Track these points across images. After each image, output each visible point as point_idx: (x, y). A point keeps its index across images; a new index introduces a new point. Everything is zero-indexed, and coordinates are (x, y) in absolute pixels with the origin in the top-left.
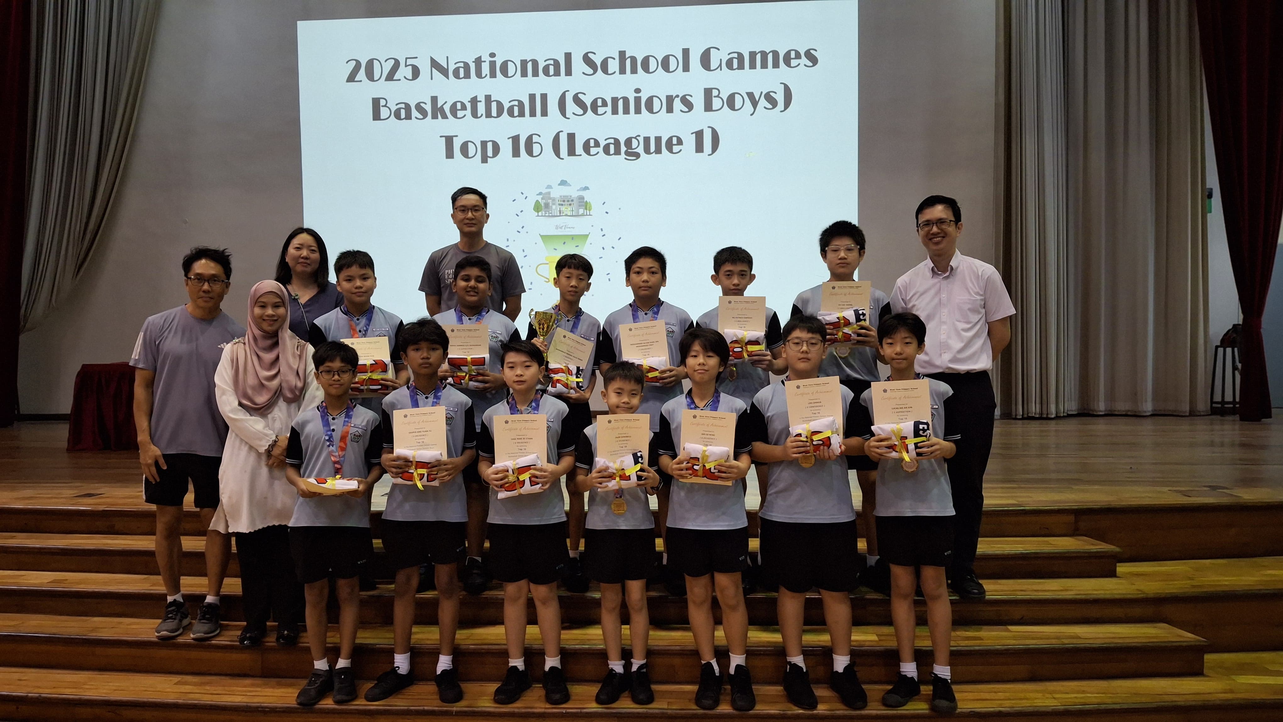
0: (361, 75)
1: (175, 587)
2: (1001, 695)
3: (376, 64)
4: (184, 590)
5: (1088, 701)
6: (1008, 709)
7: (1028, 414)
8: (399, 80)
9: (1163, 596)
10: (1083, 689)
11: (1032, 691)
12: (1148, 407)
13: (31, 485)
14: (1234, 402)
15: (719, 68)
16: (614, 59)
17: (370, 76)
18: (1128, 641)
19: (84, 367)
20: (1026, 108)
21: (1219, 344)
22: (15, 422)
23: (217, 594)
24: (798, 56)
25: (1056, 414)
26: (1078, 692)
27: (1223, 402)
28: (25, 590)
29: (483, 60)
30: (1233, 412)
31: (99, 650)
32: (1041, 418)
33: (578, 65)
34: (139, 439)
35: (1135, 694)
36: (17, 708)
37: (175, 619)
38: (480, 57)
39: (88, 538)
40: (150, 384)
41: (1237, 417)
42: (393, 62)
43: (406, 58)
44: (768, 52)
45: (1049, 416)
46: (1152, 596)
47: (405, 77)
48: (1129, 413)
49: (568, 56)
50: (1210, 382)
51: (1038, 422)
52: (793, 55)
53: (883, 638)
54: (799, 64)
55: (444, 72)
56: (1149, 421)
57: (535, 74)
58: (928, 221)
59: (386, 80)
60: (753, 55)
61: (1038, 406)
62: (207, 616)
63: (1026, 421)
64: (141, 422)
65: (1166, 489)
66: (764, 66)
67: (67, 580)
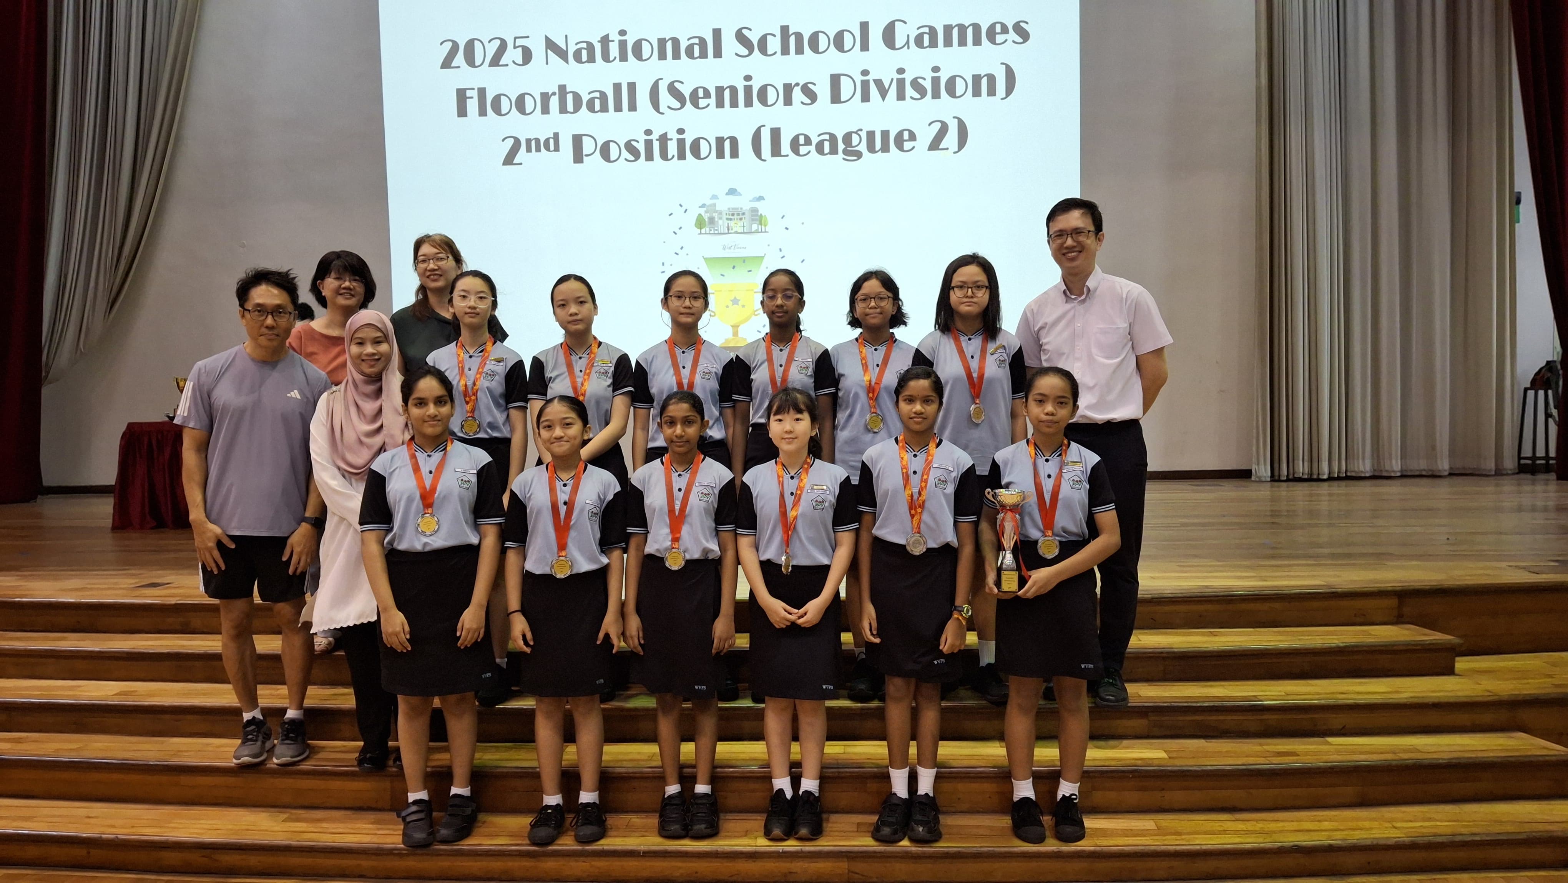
0: (460, 59)
1: (251, 700)
2: (1326, 825)
3: (478, 46)
4: (263, 702)
5: (1438, 831)
6: (1340, 842)
7: (1294, 474)
8: (507, 65)
9: (1520, 698)
10: (1428, 815)
11: (1365, 820)
12: (1444, 465)
13: (78, 573)
14: (1547, 457)
15: (906, 46)
16: (774, 36)
17: (470, 60)
18: (1480, 755)
19: (131, 426)
20: (1291, 94)
21: (1529, 385)
22: (39, 496)
23: (300, 706)
24: (1005, 30)
25: (1329, 474)
26: (1424, 820)
27: (1534, 458)
28: (86, 705)
29: (610, 39)
30: (1547, 469)
31: (185, 779)
32: (1310, 480)
33: (730, 44)
34: (192, 517)
35: (1496, 821)
36: (89, 853)
37: (256, 741)
38: (608, 35)
39: (156, 639)
40: (204, 447)
41: (1553, 476)
42: (498, 42)
43: (516, 38)
44: (967, 25)
45: (1321, 477)
46: (1506, 698)
47: (514, 62)
48: (1424, 473)
49: (717, 33)
50: (1518, 435)
51: (1306, 484)
52: (998, 28)
53: (1174, 755)
54: (1006, 41)
55: (562, 54)
56: (1445, 482)
57: (676, 56)
58: (1061, 231)
59: (490, 66)
60: (948, 29)
61: (1306, 464)
62: (291, 735)
63: (1291, 484)
64: (193, 495)
65: (1504, 564)
66: (962, 42)
67: (136, 691)
